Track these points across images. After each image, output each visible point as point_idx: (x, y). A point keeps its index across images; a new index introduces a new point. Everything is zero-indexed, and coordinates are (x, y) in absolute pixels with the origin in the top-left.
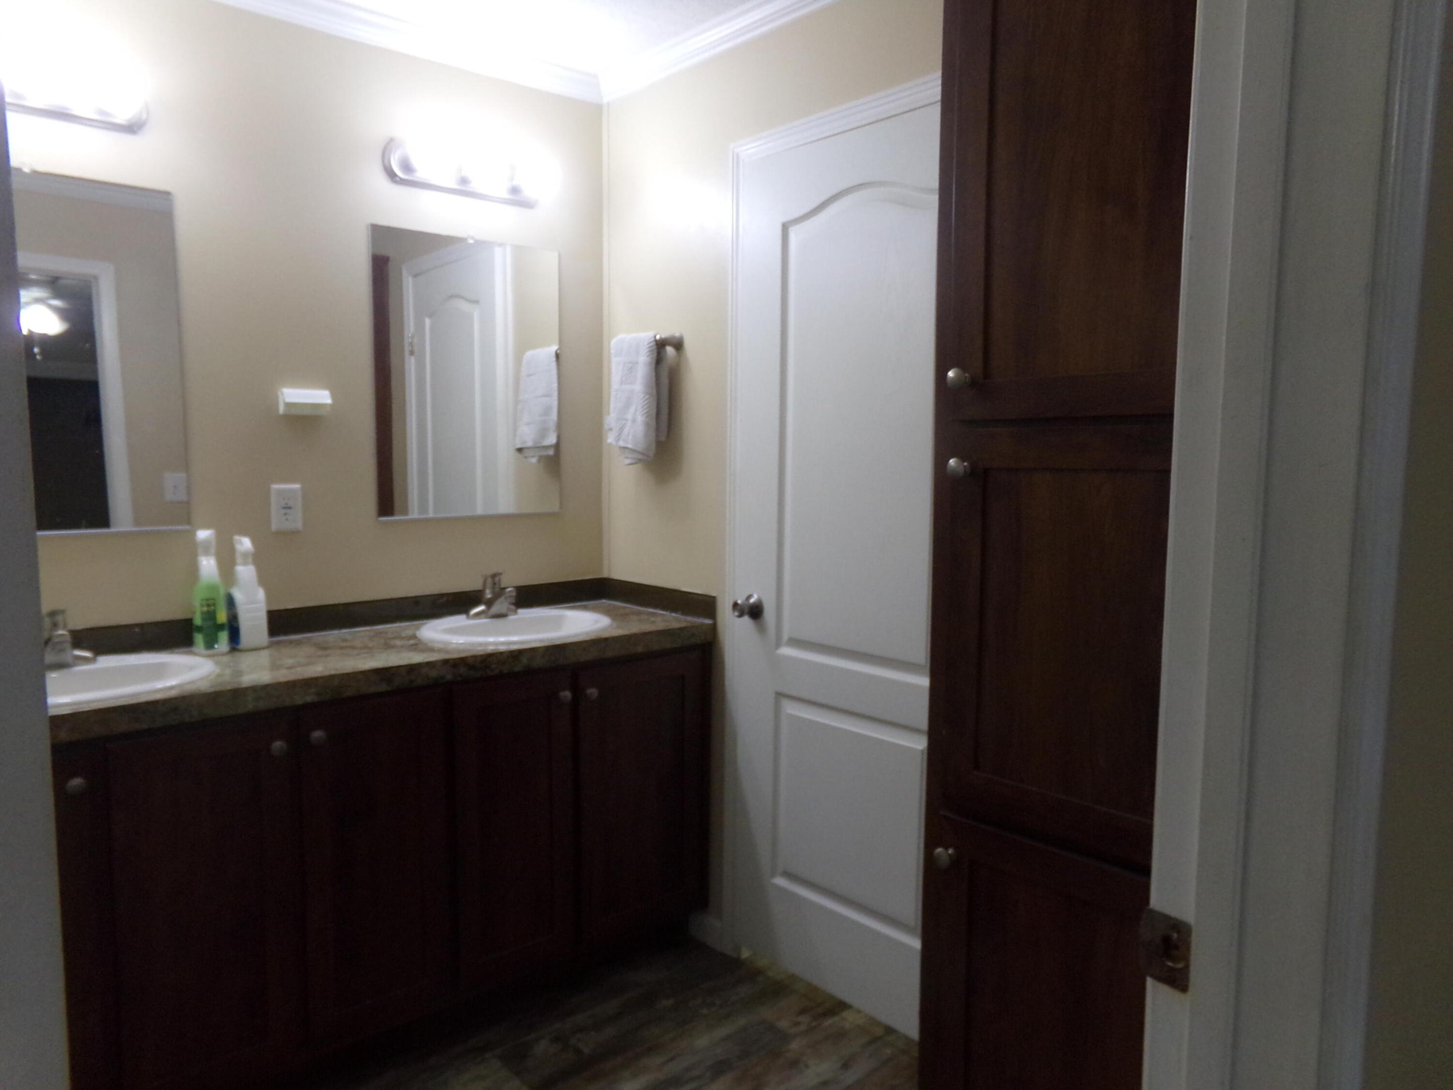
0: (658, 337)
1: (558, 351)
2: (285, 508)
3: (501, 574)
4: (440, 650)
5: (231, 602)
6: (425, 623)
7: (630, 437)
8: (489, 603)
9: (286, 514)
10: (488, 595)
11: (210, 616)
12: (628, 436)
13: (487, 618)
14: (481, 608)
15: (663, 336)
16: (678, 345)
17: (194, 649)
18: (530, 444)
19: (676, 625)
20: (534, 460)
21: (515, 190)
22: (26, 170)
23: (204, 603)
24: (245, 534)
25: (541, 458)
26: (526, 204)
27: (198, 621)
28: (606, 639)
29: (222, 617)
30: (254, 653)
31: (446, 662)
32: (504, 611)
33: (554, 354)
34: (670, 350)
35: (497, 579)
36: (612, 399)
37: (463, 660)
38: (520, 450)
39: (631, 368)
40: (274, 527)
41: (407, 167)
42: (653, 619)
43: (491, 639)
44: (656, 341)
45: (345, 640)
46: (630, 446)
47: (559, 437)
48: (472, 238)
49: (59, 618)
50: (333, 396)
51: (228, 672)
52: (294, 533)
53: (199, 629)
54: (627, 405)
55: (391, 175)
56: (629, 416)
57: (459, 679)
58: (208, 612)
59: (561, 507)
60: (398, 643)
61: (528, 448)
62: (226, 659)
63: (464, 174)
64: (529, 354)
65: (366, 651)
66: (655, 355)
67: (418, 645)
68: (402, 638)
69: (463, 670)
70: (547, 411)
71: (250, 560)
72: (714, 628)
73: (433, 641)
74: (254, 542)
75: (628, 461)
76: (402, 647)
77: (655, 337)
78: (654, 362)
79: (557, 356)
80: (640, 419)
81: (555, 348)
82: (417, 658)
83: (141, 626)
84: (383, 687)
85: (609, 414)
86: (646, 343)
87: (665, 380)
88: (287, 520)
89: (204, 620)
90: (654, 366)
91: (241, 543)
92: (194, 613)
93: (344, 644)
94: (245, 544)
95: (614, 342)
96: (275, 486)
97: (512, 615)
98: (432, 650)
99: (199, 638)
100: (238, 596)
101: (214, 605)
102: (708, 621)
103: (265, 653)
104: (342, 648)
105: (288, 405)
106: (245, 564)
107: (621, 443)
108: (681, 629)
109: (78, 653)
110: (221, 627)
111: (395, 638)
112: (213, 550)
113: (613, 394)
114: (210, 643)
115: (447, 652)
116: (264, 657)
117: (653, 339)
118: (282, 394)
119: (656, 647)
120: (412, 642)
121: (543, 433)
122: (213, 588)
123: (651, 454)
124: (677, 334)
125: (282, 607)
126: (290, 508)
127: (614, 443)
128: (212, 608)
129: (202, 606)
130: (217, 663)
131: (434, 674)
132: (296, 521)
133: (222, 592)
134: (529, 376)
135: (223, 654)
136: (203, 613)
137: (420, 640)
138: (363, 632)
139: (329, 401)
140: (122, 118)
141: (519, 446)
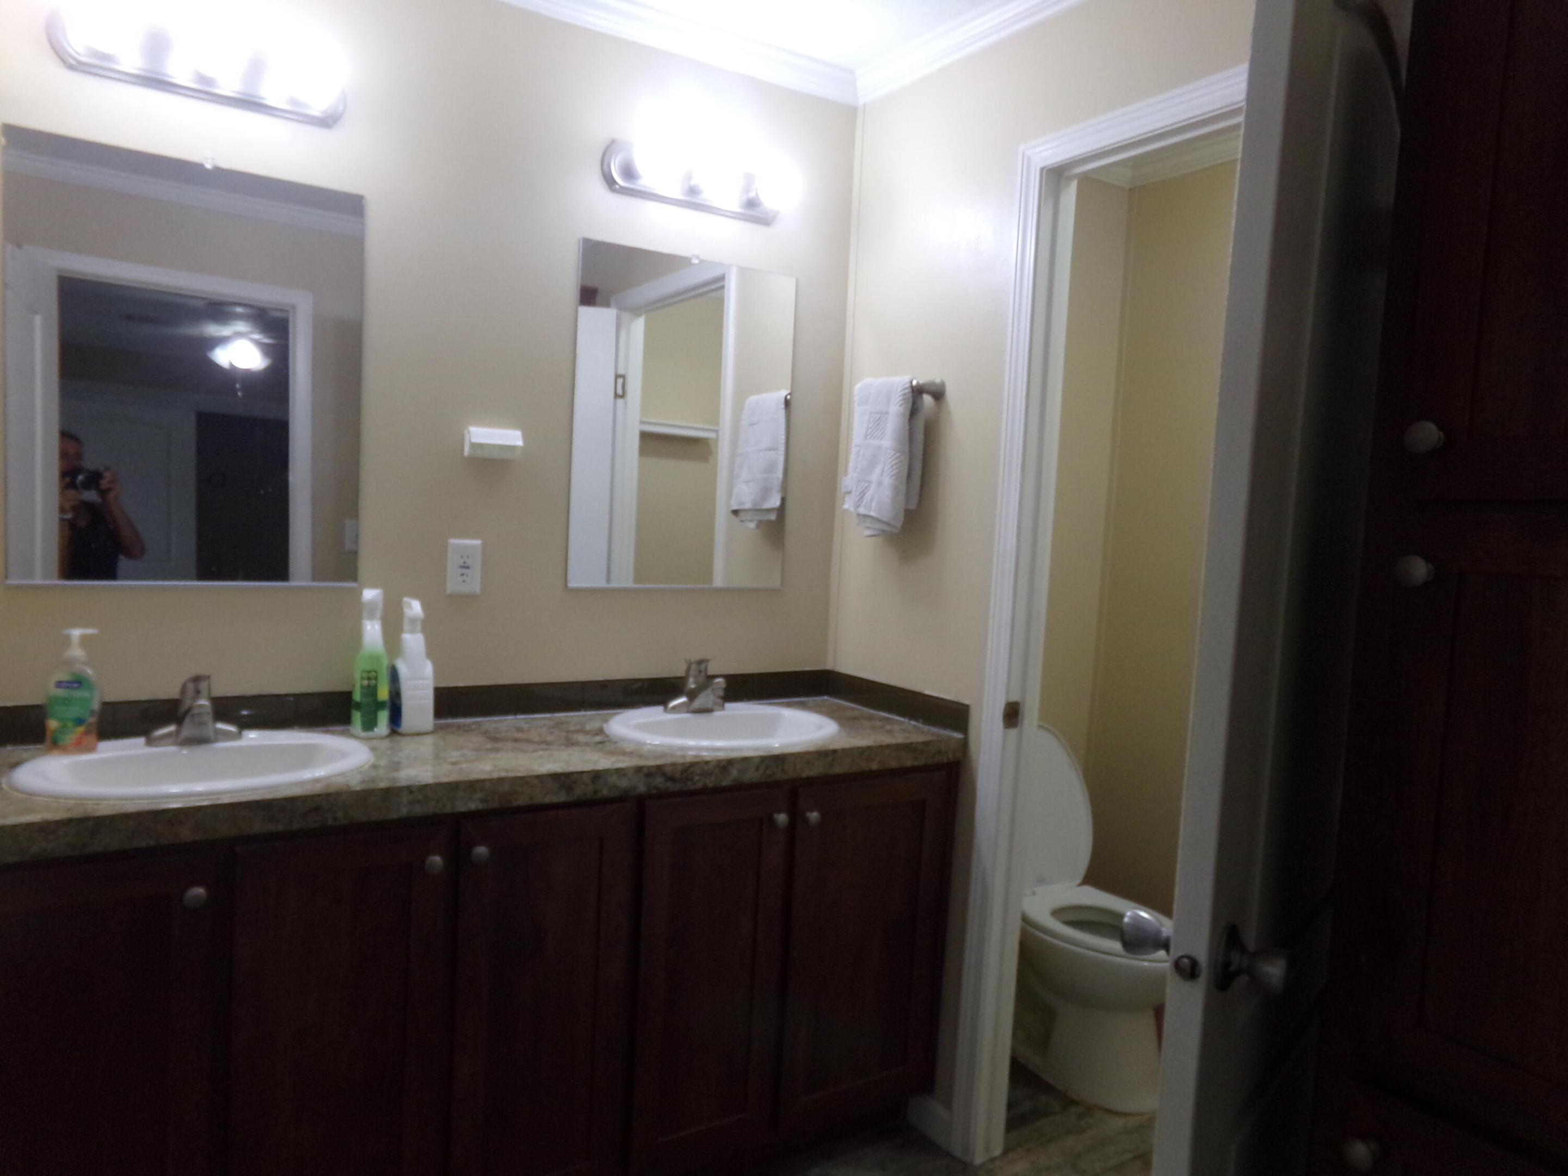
0: (914, 383)
1: (789, 397)
2: (462, 567)
3: (708, 661)
4: (631, 754)
5: (394, 676)
6: (616, 714)
7: (874, 504)
8: (692, 695)
9: (462, 575)
10: (692, 685)
11: (371, 691)
12: (872, 500)
13: (688, 712)
14: (682, 700)
15: (921, 382)
16: (938, 394)
17: (351, 728)
18: (748, 505)
19: (918, 738)
20: (752, 525)
21: (752, 204)
22: (209, 166)
23: (365, 675)
24: (415, 596)
25: (760, 524)
26: (764, 220)
27: (357, 697)
28: (834, 752)
29: (383, 693)
30: (417, 738)
31: (639, 769)
32: (710, 705)
33: (783, 400)
34: (927, 399)
35: (703, 667)
36: (853, 457)
37: (659, 768)
38: (735, 512)
39: (879, 419)
40: (448, 592)
41: (629, 172)
42: (888, 727)
43: (692, 743)
44: (912, 387)
45: (520, 730)
46: (873, 514)
47: (783, 500)
48: (697, 257)
49: (203, 686)
50: (525, 438)
51: (383, 762)
52: (470, 597)
53: (358, 706)
54: (872, 463)
55: (610, 182)
56: (874, 477)
57: (654, 791)
58: (369, 685)
59: (782, 583)
60: (581, 738)
61: (746, 511)
62: (385, 744)
63: (693, 182)
64: (753, 398)
65: (544, 746)
66: (910, 404)
67: (604, 742)
68: (587, 733)
69: (659, 781)
70: (770, 468)
71: (419, 627)
72: (965, 745)
73: (623, 740)
74: (425, 607)
75: (867, 532)
76: (587, 744)
77: (911, 382)
78: (908, 413)
79: (787, 403)
80: (887, 481)
81: (784, 392)
82: (603, 762)
83: (297, 696)
84: (562, 798)
85: (846, 473)
86: (900, 389)
87: (920, 437)
88: (464, 581)
89: (363, 694)
90: (908, 417)
91: (410, 606)
92: (354, 686)
93: (520, 735)
94: (415, 608)
95: (857, 387)
96: (453, 541)
97: (717, 710)
98: (623, 753)
99: (357, 717)
100: (403, 669)
101: (376, 678)
102: (958, 736)
103: (429, 740)
104: (516, 740)
105: (474, 446)
106: (412, 631)
107: (862, 510)
108: (926, 744)
109: (220, 726)
110: (380, 706)
111: (578, 731)
112: (379, 614)
113: (854, 450)
114: (369, 724)
115: (641, 757)
116: (427, 745)
117: (908, 385)
118: (469, 432)
119: (894, 764)
120: (598, 738)
121: (765, 492)
122: (375, 658)
123: (899, 525)
124: (938, 381)
125: (452, 684)
127: (852, 509)
128: (373, 682)
129: (362, 678)
130: (373, 749)
131: (623, 783)
132: (474, 584)
133: (385, 662)
134: (752, 425)
135: (382, 738)
136: (362, 687)
137: (607, 736)
138: (542, 718)
139: (520, 443)
140: (317, 109)
141: (735, 508)
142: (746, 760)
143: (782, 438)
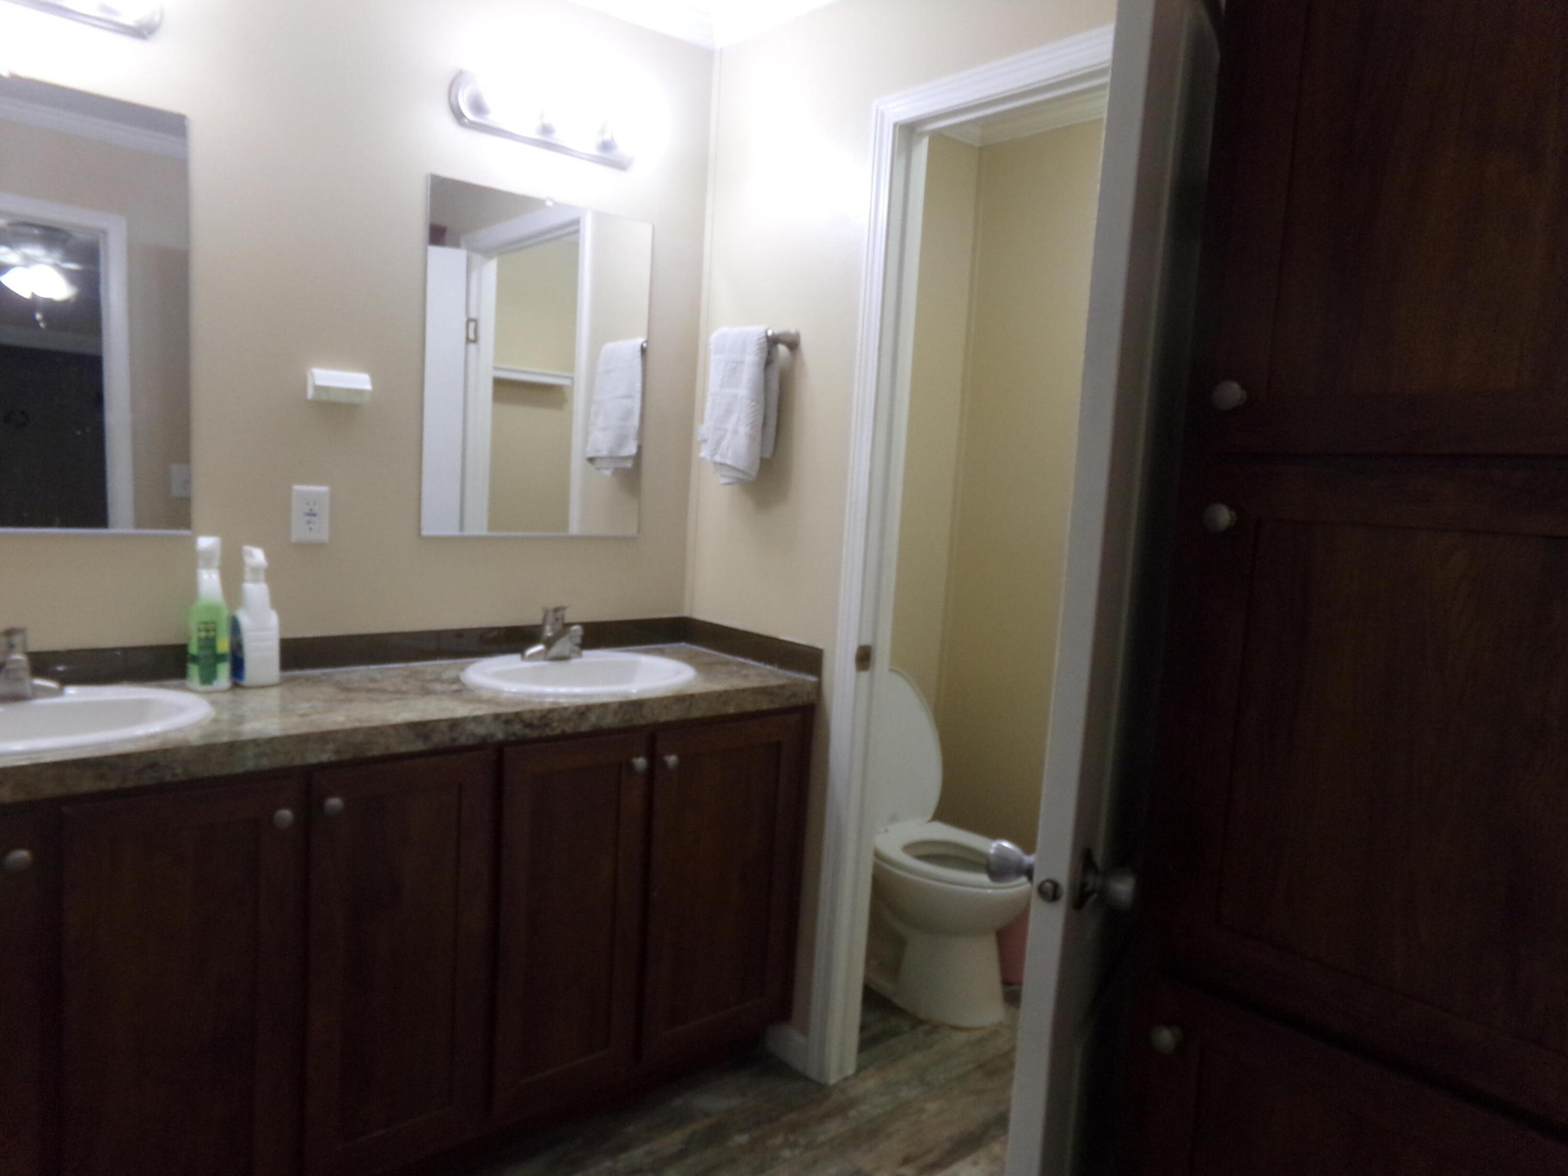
0: (770, 333)
1: (645, 345)
2: (308, 514)
3: (564, 608)
4: (488, 701)
5: (235, 627)
6: (473, 663)
7: (730, 452)
8: (549, 643)
9: (309, 522)
10: (548, 633)
11: (209, 643)
12: (728, 448)
13: (545, 659)
14: (539, 648)
15: (776, 332)
16: (793, 344)
17: (188, 683)
18: (604, 453)
19: (773, 682)
20: (608, 473)
21: (606, 146)
22: (5, 73)
23: (202, 627)
24: (257, 543)
25: (616, 471)
26: (620, 164)
27: (193, 649)
28: (692, 696)
29: (223, 645)
30: (261, 691)
31: (497, 717)
32: (567, 653)
33: (639, 348)
34: (782, 349)
35: (559, 614)
36: (709, 405)
37: (517, 715)
38: (591, 460)
39: (734, 369)
40: (295, 537)
41: (478, 107)
42: (747, 672)
43: (549, 689)
44: (767, 337)
45: (372, 680)
46: (729, 462)
47: (640, 448)
48: (552, 200)
49: (17, 640)
50: (374, 381)
51: (226, 716)
52: (318, 546)
53: (195, 659)
54: (728, 412)
55: (458, 115)
56: (730, 426)
57: (513, 738)
58: (207, 638)
59: (639, 530)
60: (438, 687)
61: (602, 458)
62: (227, 697)
63: (547, 121)
64: (609, 346)
65: (399, 696)
66: (765, 355)
67: (461, 691)
68: (442, 681)
69: (517, 728)
70: (627, 415)
71: (262, 577)
72: (819, 687)
73: (480, 688)
74: (268, 555)
75: (723, 480)
76: (443, 693)
77: (766, 332)
78: (763, 363)
79: (643, 351)
80: (743, 430)
81: (640, 340)
82: (460, 710)
83: (126, 651)
84: (419, 746)
85: (702, 421)
86: (755, 338)
87: (775, 385)
88: (311, 529)
89: (201, 648)
90: (763, 366)
91: (251, 555)
92: (189, 638)
93: (371, 686)
94: (257, 556)
95: (714, 336)
96: (297, 487)
97: (574, 658)
98: (480, 701)
99: (194, 670)
100: (245, 620)
101: (215, 630)
102: (812, 679)
103: (275, 692)
104: (369, 690)
105: (318, 389)
106: (255, 581)
107: (718, 458)
108: (781, 687)
109: (39, 682)
110: (220, 658)
111: (433, 681)
112: (216, 562)
113: (709, 399)
114: (208, 677)
115: (498, 704)
116: (272, 698)
117: (763, 335)
118: (312, 375)
119: (750, 707)
120: (455, 687)
121: (621, 441)
122: (213, 609)
123: (754, 473)
124: (793, 331)
125: (299, 635)
126: (314, 515)
127: (708, 458)
128: (211, 634)
129: (199, 630)
130: (213, 703)
131: (481, 730)
132: (321, 532)
133: (225, 613)
134: (608, 372)
135: (223, 691)
136: (200, 639)
137: (464, 685)
138: (396, 669)
139: (368, 387)
140: (129, 20)
141: (591, 455)
142: (604, 706)
143: (638, 385)
